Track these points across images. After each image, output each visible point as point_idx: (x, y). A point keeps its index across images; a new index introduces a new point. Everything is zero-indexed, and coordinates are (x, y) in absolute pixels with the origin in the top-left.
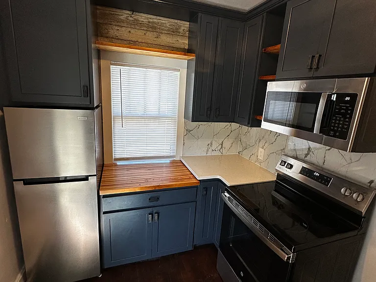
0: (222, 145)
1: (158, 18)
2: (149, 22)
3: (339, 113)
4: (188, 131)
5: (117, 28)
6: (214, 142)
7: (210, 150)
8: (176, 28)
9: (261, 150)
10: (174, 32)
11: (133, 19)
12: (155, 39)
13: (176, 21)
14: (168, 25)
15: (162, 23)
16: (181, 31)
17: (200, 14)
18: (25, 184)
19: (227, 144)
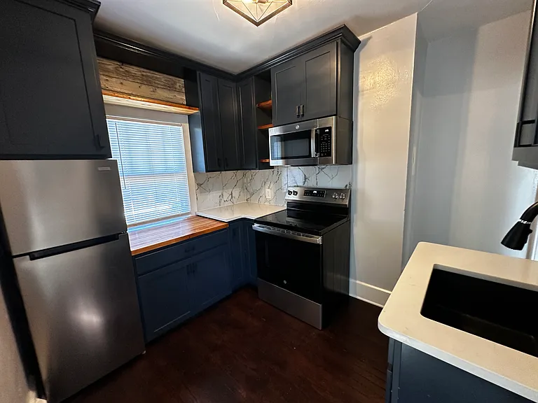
0: (232, 194)
1: (152, 72)
2: (143, 75)
3: (324, 141)
4: (199, 185)
5: (105, 78)
6: (224, 194)
7: (223, 201)
8: (172, 84)
9: (267, 190)
10: (171, 87)
11: (123, 70)
12: (152, 93)
13: (171, 77)
14: (163, 80)
15: (157, 78)
16: (177, 86)
17: (198, 73)
18: (32, 259)
19: (236, 193)
